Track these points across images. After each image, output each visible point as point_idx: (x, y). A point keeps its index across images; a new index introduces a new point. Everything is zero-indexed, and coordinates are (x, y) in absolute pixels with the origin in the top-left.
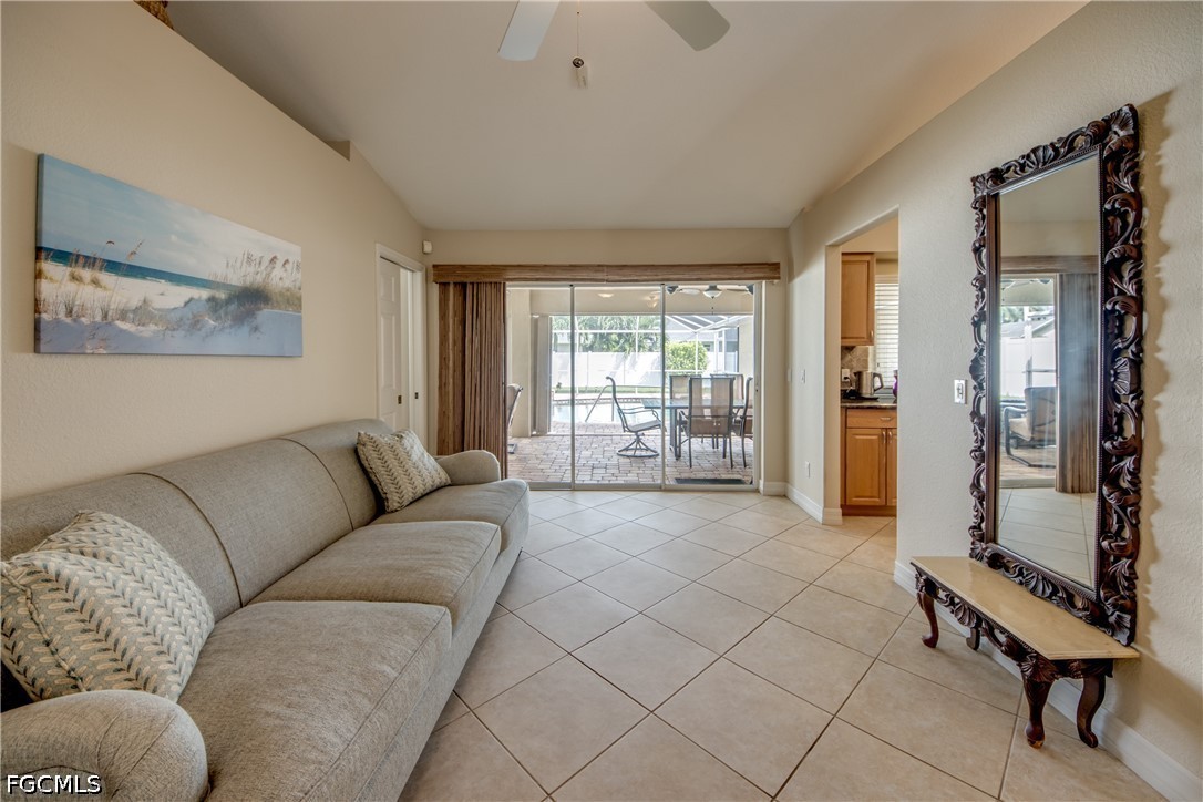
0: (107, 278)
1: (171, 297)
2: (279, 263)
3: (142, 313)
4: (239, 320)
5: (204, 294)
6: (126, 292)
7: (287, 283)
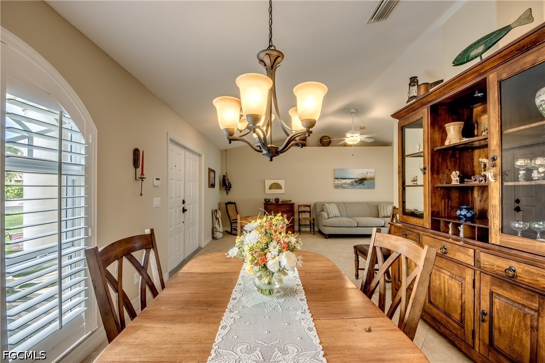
0: (341, 180)
1: (349, 181)
2: (369, 173)
3: (345, 184)
4: (360, 183)
5: (354, 180)
6: (344, 181)
7: (371, 176)
